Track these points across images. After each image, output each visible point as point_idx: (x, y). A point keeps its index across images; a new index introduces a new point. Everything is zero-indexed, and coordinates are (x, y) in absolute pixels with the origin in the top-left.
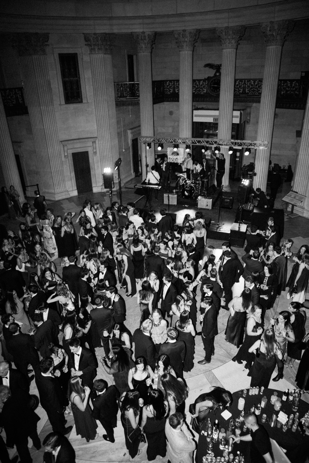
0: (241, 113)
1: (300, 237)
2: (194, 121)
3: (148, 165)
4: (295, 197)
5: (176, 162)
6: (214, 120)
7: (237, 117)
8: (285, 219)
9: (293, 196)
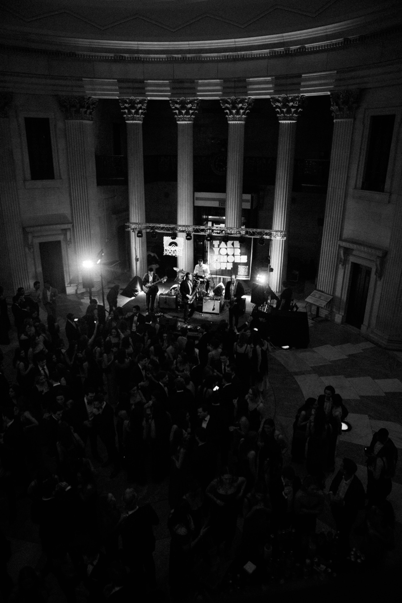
0: (252, 197)
1: (329, 346)
2: (196, 205)
3: (138, 259)
4: (320, 297)
5: (174, 255)
6: (219, 204)
7: (247, 201)
8: (309, 324)
9: (317, 296)
